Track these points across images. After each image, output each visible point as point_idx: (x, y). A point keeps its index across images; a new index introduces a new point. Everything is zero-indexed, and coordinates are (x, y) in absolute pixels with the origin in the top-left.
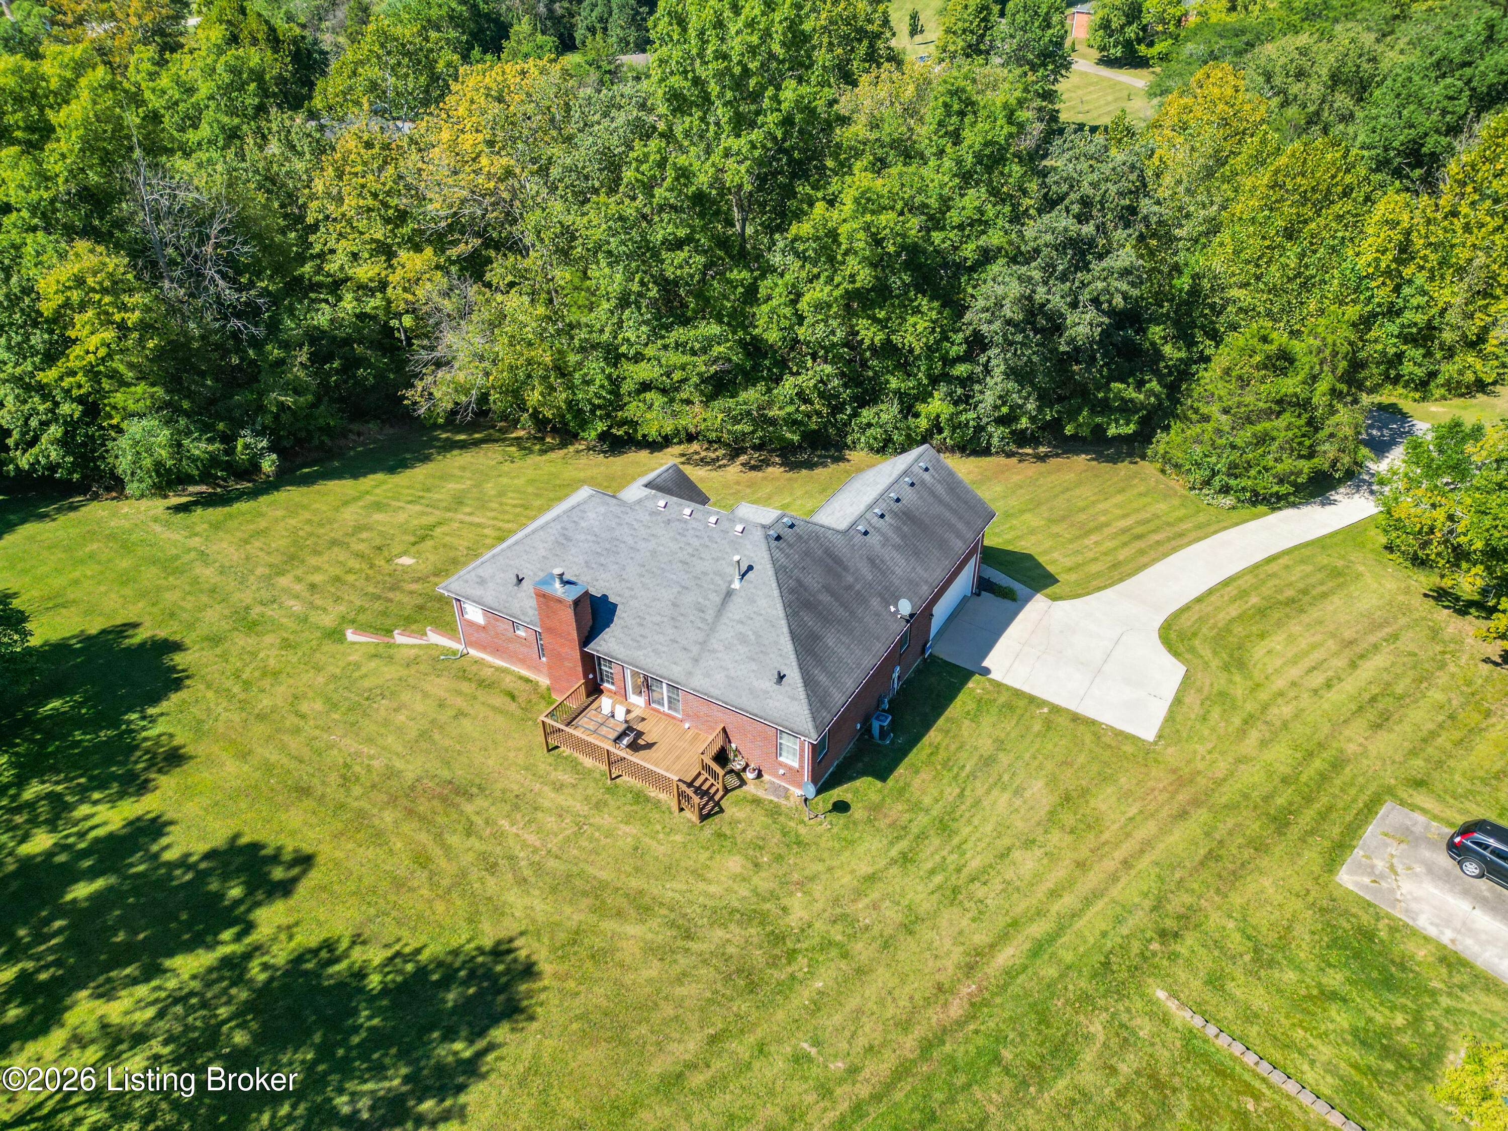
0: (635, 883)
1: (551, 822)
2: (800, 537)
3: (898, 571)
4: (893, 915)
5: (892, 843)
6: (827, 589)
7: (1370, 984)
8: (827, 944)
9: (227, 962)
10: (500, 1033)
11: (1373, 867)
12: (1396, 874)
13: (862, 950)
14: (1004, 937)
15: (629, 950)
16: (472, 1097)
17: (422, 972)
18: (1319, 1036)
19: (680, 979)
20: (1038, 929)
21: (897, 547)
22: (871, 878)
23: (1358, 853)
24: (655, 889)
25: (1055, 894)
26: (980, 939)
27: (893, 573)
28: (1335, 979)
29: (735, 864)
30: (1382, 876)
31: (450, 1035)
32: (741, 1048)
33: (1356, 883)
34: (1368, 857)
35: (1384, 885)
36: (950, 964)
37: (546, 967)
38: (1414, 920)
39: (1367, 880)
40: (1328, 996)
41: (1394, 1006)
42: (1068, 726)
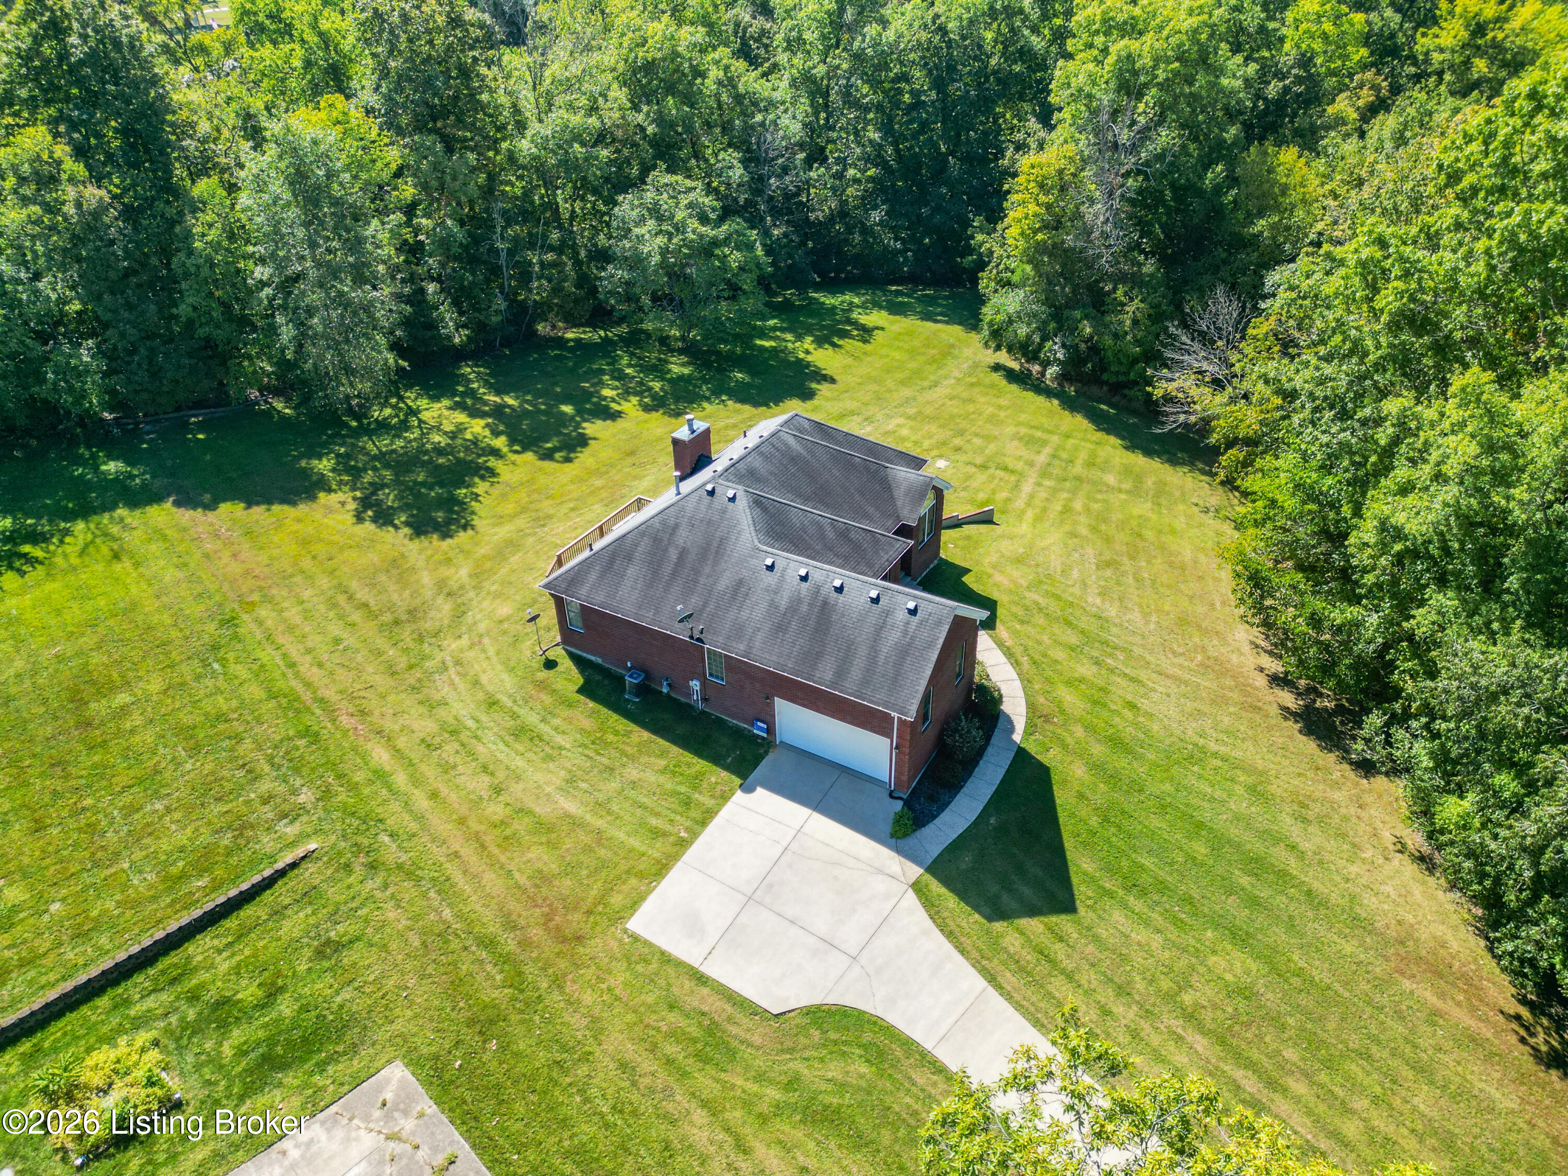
2: (724, 511)
3: (745, 614)
5: (510, 696)
6: (683, 553)
7: (271, 1041)
11: (406, 1113)
12: (388, 1138)
18: (238, 965)
20: (400, 778)
21: (773, 605)
23: (430, 1108)
25: (434, 796)
27: (740, 609)
28: (285, 1007)
30: (388, 1118)
33: (388, 1081)
34: (421, 1115)
35: (377, 1114)
38: (323, 1123)
39: (389, 1096)
40: (273, 993)
41: (241, 1053)
42: (657, 850)
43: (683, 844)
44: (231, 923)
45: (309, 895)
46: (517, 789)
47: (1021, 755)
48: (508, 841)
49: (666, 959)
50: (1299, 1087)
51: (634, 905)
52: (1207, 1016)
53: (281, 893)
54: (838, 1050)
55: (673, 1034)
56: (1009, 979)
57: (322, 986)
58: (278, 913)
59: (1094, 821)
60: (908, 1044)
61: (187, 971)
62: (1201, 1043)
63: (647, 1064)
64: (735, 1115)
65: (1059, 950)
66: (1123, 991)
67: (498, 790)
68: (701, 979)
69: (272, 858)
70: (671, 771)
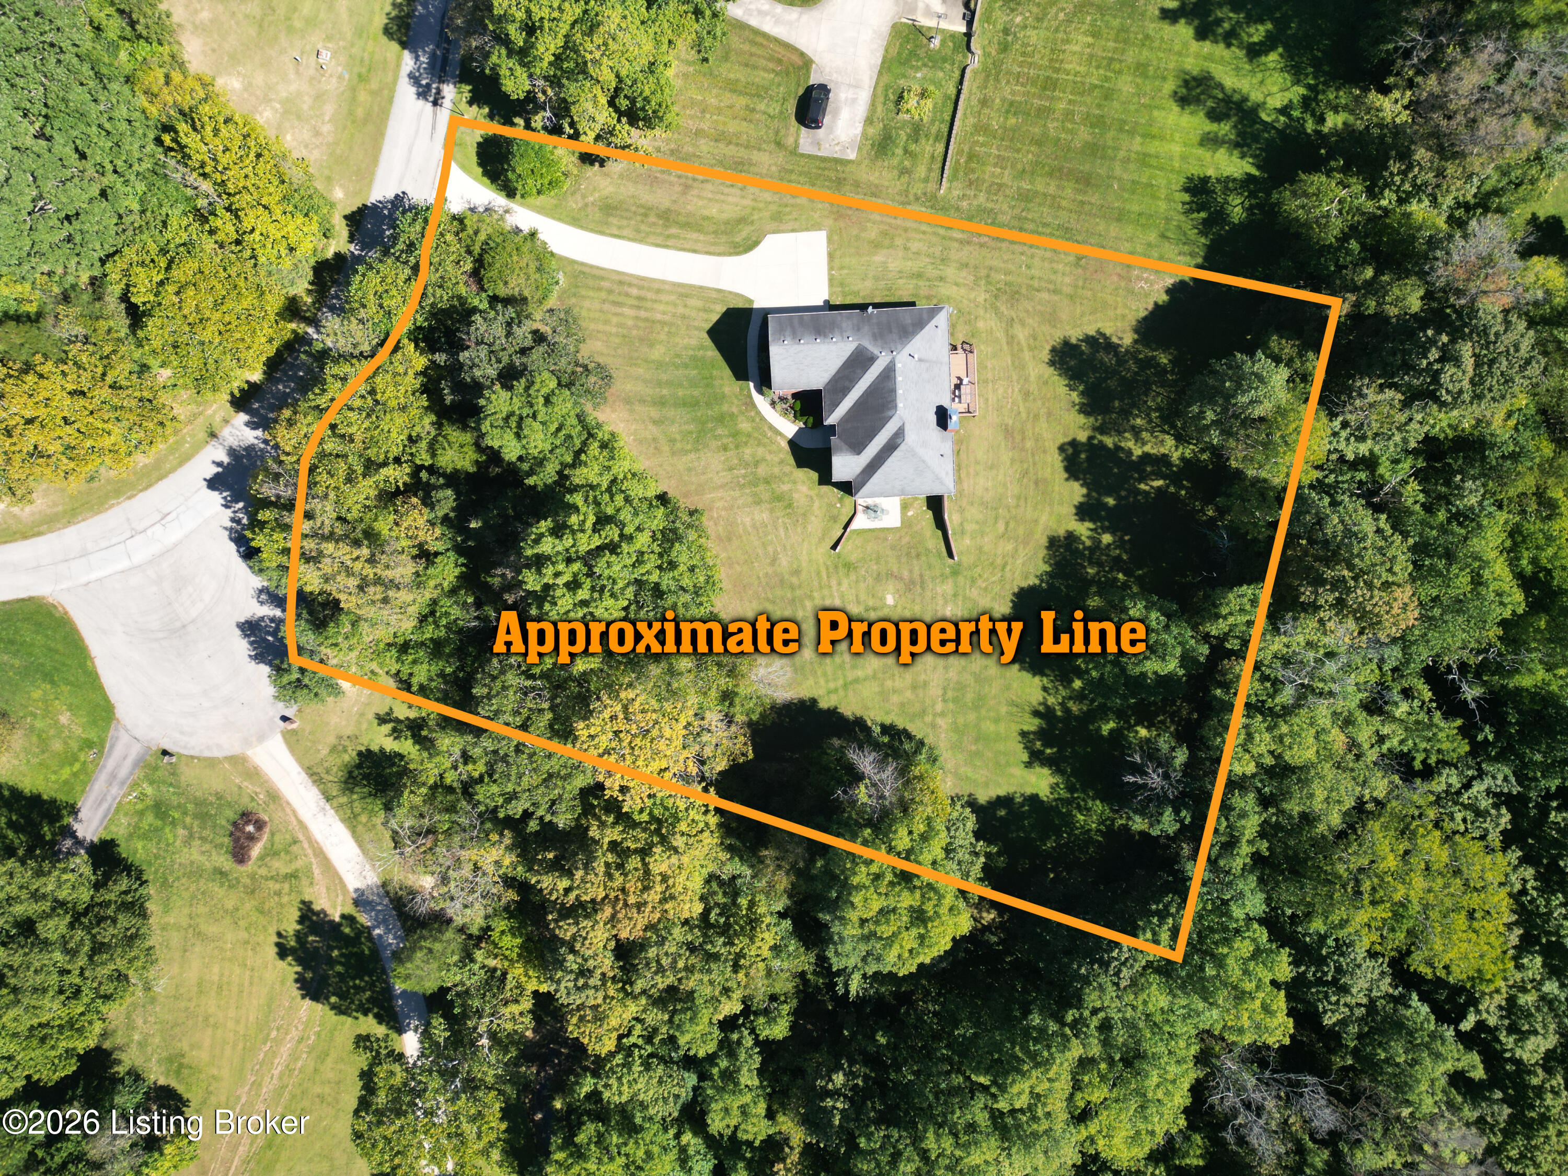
0: (1005, 347)
1: (1001, 391)
4: (964, 273)
7: (893, 142)
8: (989, 283)
9: (1102, 433)
10: (1074, 341)
13: (983, 272)
14: (951, 239)
15: (1027, 332)
16: (1092, 333)
17: (1071, 378)
18: (923, 152)
19: (1027, 311)
20: (942, 232)
22: (957, 284)
23: (836, 155)
24: (1004, 341)
25: (924, 233)
26: (956, 245)
28: (899, 151)
29: (981, 325)
30: (844, 147)
31: (1082, 353)
32: (1036, 283)
33: (852, 153)
34: (836, 152)
35: (848, 146)
36: (971, 248)
37: (1048, 348)
39: (848, 150)
40: (906, 151)
41: (898, 135)
42: (837, 262)
43: (831, 268)
44: (940, 159)
45: (926, 180)
46: (901, 254)
47: (746, 378)
48: (884, 234)
49: (807, 229)
50: (630, 323)
51: (830, 240)
52: (659, 327)
53: (935, 174)
54: (747, 239)
55: (790, 213)
56: (714, 295)
57: (895, 161)
58: (930, 170)
59: (715, 373)
60: (730, 254)
61: (937, 139)
62: (659, 317)
63: (791, 201)
64: (761, 205)
65: (705, 316)
66: (684, 317)
67: (906, 249)
68: (793, 231)
69: (950, 181)
70: (856, 293)
